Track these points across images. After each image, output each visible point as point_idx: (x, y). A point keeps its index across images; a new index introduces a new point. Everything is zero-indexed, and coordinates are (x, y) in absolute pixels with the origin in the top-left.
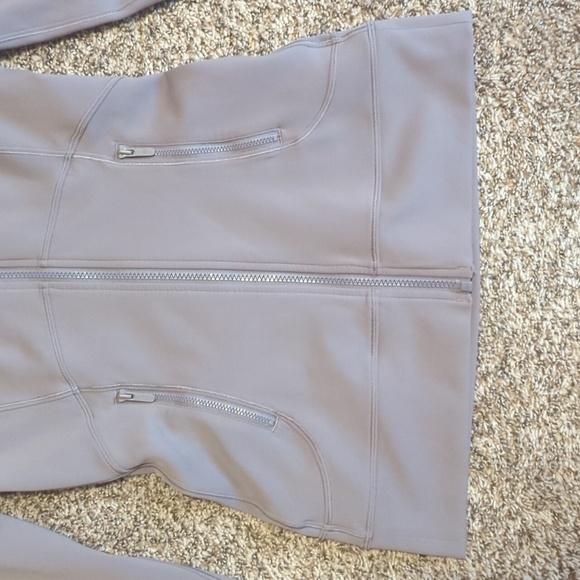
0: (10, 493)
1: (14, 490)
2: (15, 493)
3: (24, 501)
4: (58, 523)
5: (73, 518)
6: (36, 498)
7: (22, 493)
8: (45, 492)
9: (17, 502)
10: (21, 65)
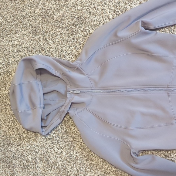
0: (156, 150)
1: (157, 149)
2: (157, 150)
3: (160, 152)
4: (170, 159)
5: (174, 158)
6: (164, 151)
7: (159, 150)
8: (166, 150)
9: (158, 152)
10: (163, 32)
